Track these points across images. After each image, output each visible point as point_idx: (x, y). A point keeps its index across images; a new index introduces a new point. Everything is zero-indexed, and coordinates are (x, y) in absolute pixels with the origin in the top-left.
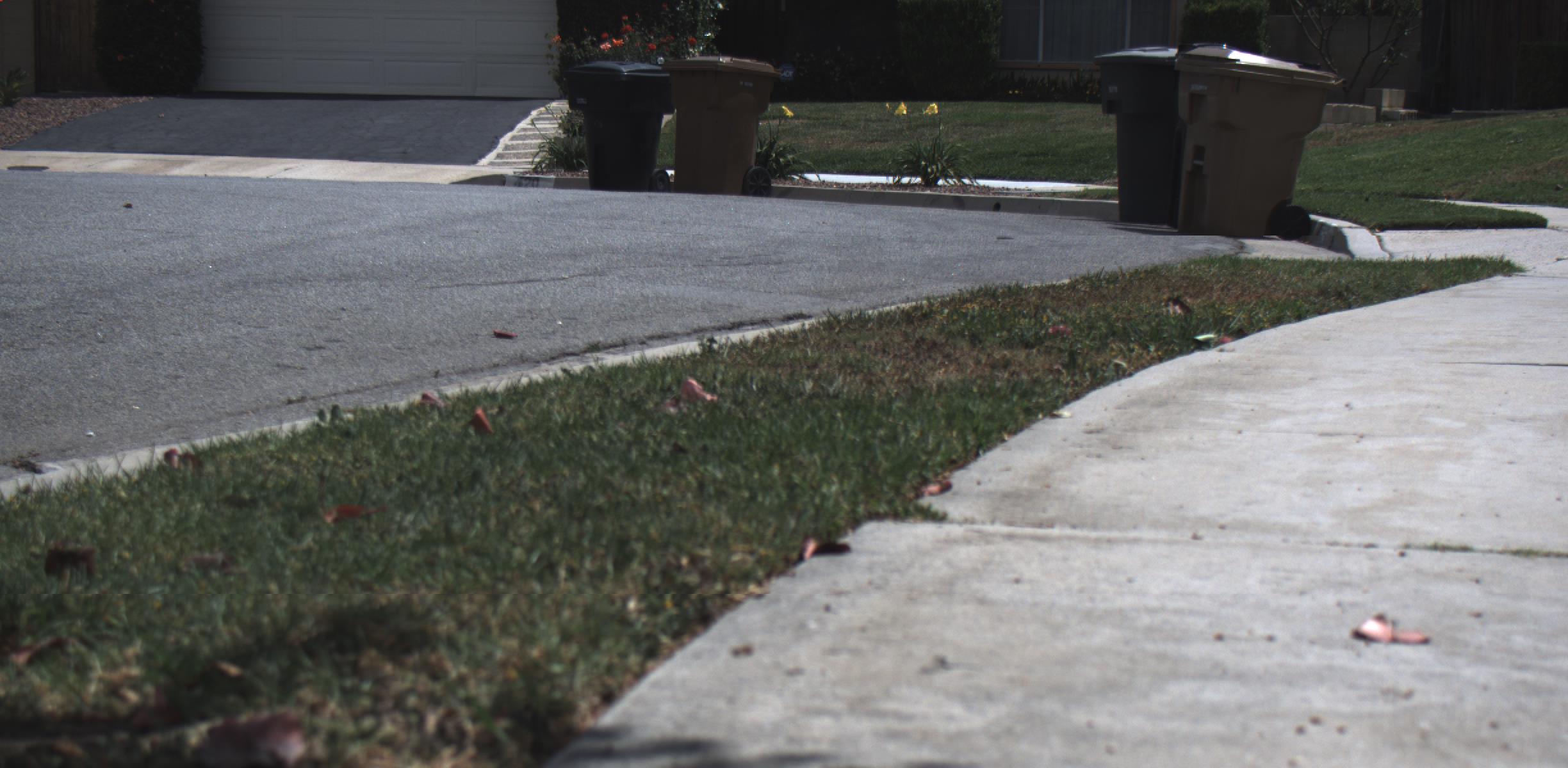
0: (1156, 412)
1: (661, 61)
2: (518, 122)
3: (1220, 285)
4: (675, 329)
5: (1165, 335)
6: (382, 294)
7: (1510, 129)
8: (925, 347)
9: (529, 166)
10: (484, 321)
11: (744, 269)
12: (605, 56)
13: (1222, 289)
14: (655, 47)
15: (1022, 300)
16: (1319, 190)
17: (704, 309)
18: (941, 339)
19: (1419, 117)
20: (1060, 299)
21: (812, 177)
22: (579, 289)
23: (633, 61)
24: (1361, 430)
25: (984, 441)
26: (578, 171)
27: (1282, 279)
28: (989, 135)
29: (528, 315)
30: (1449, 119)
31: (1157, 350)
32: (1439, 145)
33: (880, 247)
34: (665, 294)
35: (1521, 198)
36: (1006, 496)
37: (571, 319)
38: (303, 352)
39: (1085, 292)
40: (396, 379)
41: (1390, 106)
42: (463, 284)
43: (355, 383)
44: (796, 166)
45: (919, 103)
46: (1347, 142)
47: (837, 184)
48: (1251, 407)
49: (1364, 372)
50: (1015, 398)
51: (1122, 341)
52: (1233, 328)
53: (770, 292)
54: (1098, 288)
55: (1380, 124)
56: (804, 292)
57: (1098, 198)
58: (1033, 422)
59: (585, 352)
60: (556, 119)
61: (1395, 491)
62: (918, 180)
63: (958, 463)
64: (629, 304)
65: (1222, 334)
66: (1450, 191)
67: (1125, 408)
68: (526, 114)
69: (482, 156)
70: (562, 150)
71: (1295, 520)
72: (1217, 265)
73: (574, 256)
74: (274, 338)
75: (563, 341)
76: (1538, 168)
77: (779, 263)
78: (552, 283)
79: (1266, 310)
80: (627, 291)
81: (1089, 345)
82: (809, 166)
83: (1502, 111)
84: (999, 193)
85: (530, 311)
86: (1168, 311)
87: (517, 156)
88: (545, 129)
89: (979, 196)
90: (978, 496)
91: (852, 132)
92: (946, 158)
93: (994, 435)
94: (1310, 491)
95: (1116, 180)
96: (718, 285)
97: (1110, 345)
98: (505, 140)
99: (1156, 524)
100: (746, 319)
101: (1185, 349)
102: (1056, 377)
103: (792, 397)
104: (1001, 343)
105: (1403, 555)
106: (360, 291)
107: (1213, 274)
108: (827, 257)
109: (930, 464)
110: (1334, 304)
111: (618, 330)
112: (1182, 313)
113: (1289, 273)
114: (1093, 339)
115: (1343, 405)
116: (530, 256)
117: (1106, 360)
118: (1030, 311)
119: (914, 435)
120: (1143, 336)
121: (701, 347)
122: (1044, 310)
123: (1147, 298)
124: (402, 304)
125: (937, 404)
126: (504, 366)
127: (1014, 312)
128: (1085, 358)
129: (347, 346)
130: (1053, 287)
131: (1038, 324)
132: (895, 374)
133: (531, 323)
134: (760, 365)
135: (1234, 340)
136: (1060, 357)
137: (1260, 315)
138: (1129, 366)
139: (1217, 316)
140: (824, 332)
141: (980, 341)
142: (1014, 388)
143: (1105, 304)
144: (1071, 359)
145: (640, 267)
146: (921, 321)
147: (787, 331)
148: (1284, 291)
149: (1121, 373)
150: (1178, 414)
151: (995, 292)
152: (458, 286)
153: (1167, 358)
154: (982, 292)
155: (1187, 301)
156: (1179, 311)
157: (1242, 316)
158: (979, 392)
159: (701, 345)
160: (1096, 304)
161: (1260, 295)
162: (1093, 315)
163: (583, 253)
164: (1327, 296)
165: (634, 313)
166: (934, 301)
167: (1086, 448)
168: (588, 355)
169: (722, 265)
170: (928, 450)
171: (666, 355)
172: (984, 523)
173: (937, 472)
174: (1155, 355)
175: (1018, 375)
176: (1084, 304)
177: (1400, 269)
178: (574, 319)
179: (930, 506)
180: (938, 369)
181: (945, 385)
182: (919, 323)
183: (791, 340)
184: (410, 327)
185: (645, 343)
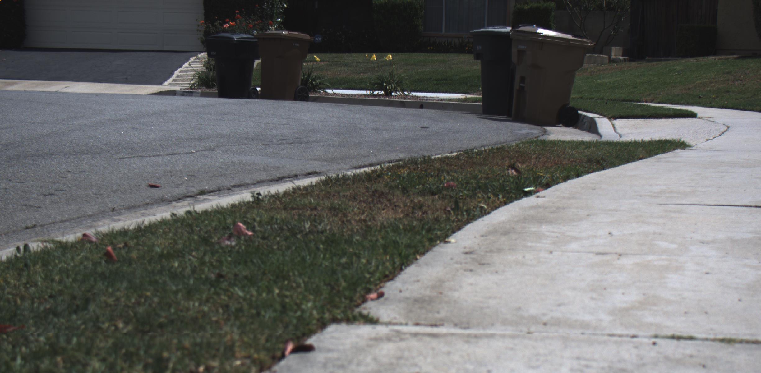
0: (503, 239)
1: (255, 33)
2: (184, 63)
3: (535, 156)
4: (248, 181)
5: (507, 189)
6: (92, 163)
7: (675, 67)
8: (377, 195)
9: (188, 86)
10: (145, 178)
11: (288, 146)
12: (225, 31)
13: (536, 158)
14: (252, 26)
15: (431, 166)
16: (582, 98)
17: (264, 169)
18: (386, 190)
19: (630, 61)
20: (451, 165)
21: (329, 91)
22: (199, 159)
23: (241, 33)
24: (619, 250)
25: (405, 261)
26: (212, 88)
27: (567, 152)
28: (418, 70)
29: (169, 174)
30: (645, 62)
31: (503, 197)
32: (641, 75)
33: (360, 133)
34: (244, 161)
35: (682, 102)
36: (416, 301)
37: (192, 176)
38: (42, 198)
39: (464, 160)
40: (90, 213)
41: (615, 55)
42: (137, 156)
43: (67, 216)
44: (322, 86)
45: (383, 54)
46: (595, 73)
47: (342, 95)
48: (556, 235)
49: (616, 210)
50: (424, 232)
51: (484, 192)
52: (543, 183)
53: (300, 159)
54: (471, 158)
55: (611, 64)
56: (318, 159)
57: (472, 102)
58: (434, 246)
59: (197, 195)
60: (201, 62)
61: (644, 294)
62: (382, 92)
63: (390, 276)
64: (224, 167)
65: (538, 186)
66: (647, 98)
67: (486, 236)
68: (188, 59)
69: (165, 80)
70: (205, 78)
71: (587, 318)
72: (534, 144)
73: (200, 139)
74: (27, 189)
75: (186, 189)
76: (690, 87)
77: (307, 143)
78: (185, 155)
79: (560, 172)
80: (224, 159)
81: (466, 194)
82: (328, 86)
83: (670, 58)
84: (423, 100)
85: (170, 172)
86: (508, 173)
87: (183, 80)
88: (197, 67)
89: (412, 101)
90: (400, 301)
91: (350, 68)
92: (396, 82)
93: (411, 257)
94: (594, 295)
95: (481, 93)
96: (274, 155)
97: (478, 195)
98: (177, 72)
99: (505, 322)
100: (285, 175)
101: (518, 196)
102: (448, 215)
103: (297, 234)
104: (418, 193)
105: (654, 344)
106: (80, 161)
107: (532, 150)
108: (333, 139)
109: (372, 280)
110: (595, 167)
111: (217, 182)
112: (516, 174)
113: (571, 149)
114: (468, 190)
115: (607, 233)
116: (177, 140)
117: (475, 204)
118: (435, 173)
119: (364, 261)
120: (495, 188)
121: (253, 198)
122: (443, 172)
123: (497, 164)
124: (102, 168)
125: (379, 237)
126: (152, 204)
127: (426, 174)
128: (463, 203)
129: (67, 193)
130: (447, 158)
131: (439, 181)
132: (359, 213)
133: (170, 178)
134: (285, 208)
135: (544, 190)
136: (450, 202)
137: (558, 175)
138: (488, 208)
139: (534, 176)
140: (323, 187)
141: (408, 192)
142: (423, 225)
143: (475, 168)
144: (456, 203)
145: (234, 146)
146: (376, 179)
147: (303, 186)
148: (569, 160)
149: (483, 212)
150: (516, 240)
151: (417, 161)
152: (134, 157)
153: (508, 202)
154: (410, 162)
155: (518, 166)
156: (515, 173)
157: (548, 175)
158: (403, 229)
159: (253, 197)
160: (470, 168)
161: (556, 161)
162: (468, 175)
163: (205, 138)
164: (592, 163)
165: (227, 172)
166: (384, 166)
167: (464, 265)
168: (198, 197)
169: (277, 144)
170: (371, 270)
171: (233, 203)
172: (401, 324)
173: (376, 285)
174: (502, 200)
175: (427, 214)
176: (464, 168)
177: (628, 146)
178: (194, 176)
179: (369, 313)
180: (383, 209)
181: (385, 223)
182: (375, 180)
183: (304, 192)
184: (104, 182)
185: (230, 189)
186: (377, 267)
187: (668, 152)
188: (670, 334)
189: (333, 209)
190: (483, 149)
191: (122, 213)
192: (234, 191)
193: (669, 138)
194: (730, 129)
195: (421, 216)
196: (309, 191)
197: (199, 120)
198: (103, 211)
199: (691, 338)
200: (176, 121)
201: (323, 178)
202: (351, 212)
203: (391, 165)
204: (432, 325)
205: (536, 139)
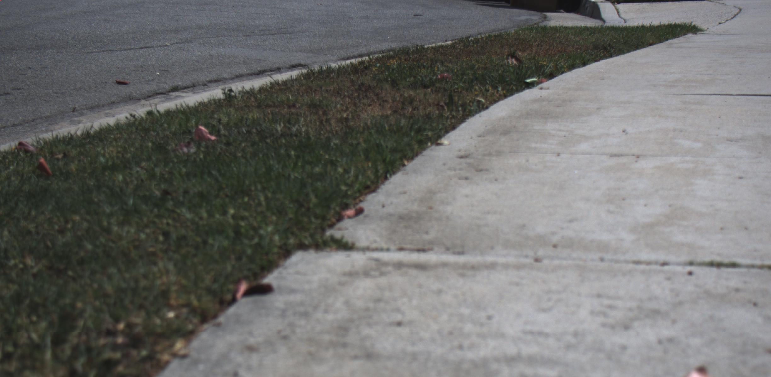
0: (503, 139)
3: (537, 43)
4: (226, 76)
5: (507, 80)
6: (57, 58)
8: (363, 89)
10: (113, 74)
11: (271, 37)
13: (538, 46)
15: (424, 56)
17: (245, 62)
18: (374, 84)
20: (446, 54)
22: (174, 52)
24: (635, 151)
25: (390, 168)
27: (570, 39)
29: (140, 69)
31: (503, 89)
33: (349, 22)
34: (223, 54)
36: (401, 218)
37: (165, 71)
39: (460, 49)
40: (48, 114)
42: (107, 50)
43: (20, 118)
48: (563, 133)
49: (629, 102)
50: (412, 134)
51: (481, 84)
52: (547, 73)
53: (284, 51)
54: (467, 47)
56: (304, 50)
58: (424, 149)
59: (169, 92)
61: (670, 206)
63: (371, 187)
64: (201, 60)
65: (541, 77)
67: (484, 136)
71: (606, 237)
72: (534, 31)
73: (177, 31)
75: (157, 86)
77: (291, 33)
78: (159, 48)
79: (565, 60)
80: (201, 52)
81: (462, 87)
85: (142, 67)
86: (508, 62)
90: (382, 219)
93: (398, 163)
94: (612, 208)
96: (255, 47)
97: (474, 87)
99: (507, 245)
100: (267, 68)
101: (519, 88)
102: (441, 111)
103: (266, 137)
104: (409, 86)
105: (690, 273)
106: (44, 56)
107: (533, 37)
108: (320, 28)
109: (349, 193)
110: (602, 55)
111: (192, 77)
112: (517, 63)
113: (575, 36)
114: (464, 82)
115: (621, 131)
116: (151, 32)
117: (472, 98)
118: (427, 64)
119: (340, 170)
120: (494, 80)
121: (224, 95)
122: (436, 63)
123: (496, 53)
124: (67, 64)
125: (361, 140)
126: (118, 102)
127: (419, 64)
128: (459, 96)
129: (24, 92)
130: (442, 46)
131: (432, 73)
132: (342, 110)
133: (141, 74)
134: (259, 106)
135: (548, 81)
136: (444, 96)
137: (562, 64)
138: (486, 101)
139: (537, 65)
140: (304, 82)
141: (397, 85)
142: (412, 125)
143: (472, 57)
144: (451, 97)
145: (213, 37)
146: (363, 71)
147: (281, 81)
148: (573, 47)
149: (481, 106)
150: (518, 140)
151: (408, 51)
152: (103, 51)
153: (509, 95)
154: (401, 52)
155: (519, 54)
156: (515, 62)
157: (552, 64)
158: (389, 130)
159: (224, 93)
160: (466, 58)
161: (560, 49)
162: (464, 66)
163: (183, 29)
164: (599, 50)
165: (203, 66)
166: (373, 57)
167: (458, 172)
168: (170, 94)
169: (260, 35)
170: (349, 181)
171: (202, 101)
172: (381, 250)
173: (355, 199)
174: (502, 93)
175: (418, 110)
176: (460, 58)
177: (636, 31)
178: (167, 71)
179: (343, 237)
180: (369, 105)
181: (369, 123)
182: (362, 73)
183: (283, 87)
184: (67, 79)
185: (206, 85)
186: (356, 177)
187: (679, 37)
188: (707, 259)
189: (313, 106)
190: (479, 37)
191: (83, 113)
192: (209, 87)
193: (679, 22)
194: (742, 11)
195: (411, 112)
196: (289, 85)
197: (178, 11)
198: (62, 112)
199: (734, 265)
200: (153, 12)
201: (305, 71)
202: (333, 109)
203: (380, 55)
204: (419, 250)
205: (536, 26)
